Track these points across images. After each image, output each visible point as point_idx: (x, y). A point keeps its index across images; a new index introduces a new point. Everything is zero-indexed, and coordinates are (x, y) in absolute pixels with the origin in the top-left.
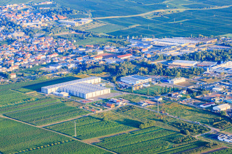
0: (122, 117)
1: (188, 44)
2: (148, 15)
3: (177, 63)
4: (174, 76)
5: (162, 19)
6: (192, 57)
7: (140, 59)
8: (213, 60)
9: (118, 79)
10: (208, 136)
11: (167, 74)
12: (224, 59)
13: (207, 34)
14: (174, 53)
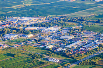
0: (6, 52)
1: (33, 20)
2: (15, 7)
3: (29, 28)
4: (28, 34)
5: (21, 9)
6: (36, 25)
7: (13, 27)
8: (45, 26)
9: (3, 35)
10: (44, 59)
11: (25, 33)
13: (42, 15)
14: (27, 24)
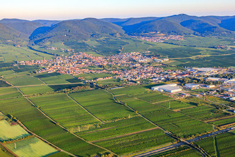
0: (188, 101)
1: (214, 71)
2: (193, 57)
3: (210, 79)
4: (209, 84)
5: (200, 59)
6: (216, 76)
7: (193, 77)
8: (226, 78)
9: (184, 85)
10: (229, 111)
11: (206, 83)
12: (232, 77)
13: (222, 66)
14: (208, 74)
